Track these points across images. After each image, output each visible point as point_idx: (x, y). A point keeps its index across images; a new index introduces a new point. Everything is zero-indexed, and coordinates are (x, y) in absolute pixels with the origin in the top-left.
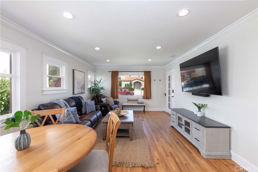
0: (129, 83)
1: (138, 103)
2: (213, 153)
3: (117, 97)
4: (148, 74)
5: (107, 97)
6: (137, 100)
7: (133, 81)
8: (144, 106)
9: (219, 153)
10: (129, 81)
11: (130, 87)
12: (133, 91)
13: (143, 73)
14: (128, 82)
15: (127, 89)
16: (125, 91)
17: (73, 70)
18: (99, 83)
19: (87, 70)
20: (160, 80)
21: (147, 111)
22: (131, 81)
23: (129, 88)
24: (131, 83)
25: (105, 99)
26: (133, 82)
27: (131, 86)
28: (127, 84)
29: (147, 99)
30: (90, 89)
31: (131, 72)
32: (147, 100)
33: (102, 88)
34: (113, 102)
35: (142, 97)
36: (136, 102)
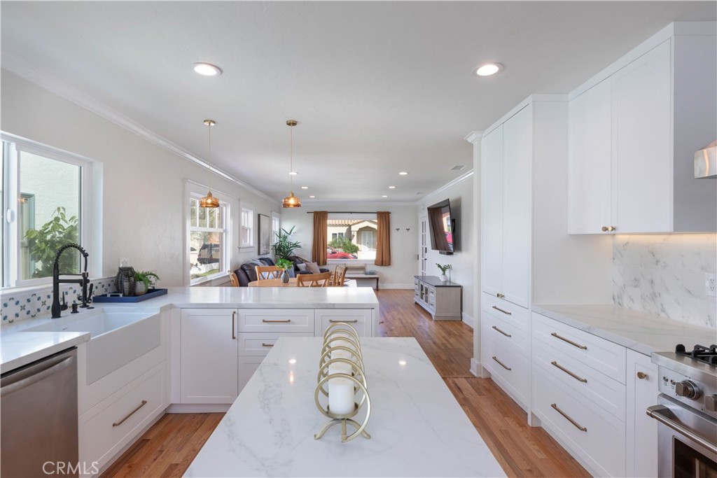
0: (344, 230)
1: (366, 274)
2: (444, 315)
3: (325, 263)
4: (384, 217)
5: (306, 261)
6: (362, 268)
7: (354, 224)
8: (377, 279)
9: (449, 314)
10: (346, 225)
11: (347, 241)
12: (355, 254)
13: (376, 215)
14: (341, 228)
15: (339, 247)
16: (333, 253)
17: (259, 215)
18: (290, 234)
19: (271, 212)
20: (408, 229)
21: (383, 290)
22: (350, 226)
23: (345, 244)
24: (349, 231)
25: (304, 265)
26: (355, 228)
27: (350, 240)
28: (337, 232)
29: (382, 265)
30: (275, 246)
31: (351, 213)
32: (382, 267)
33: (296, 245)
34: (319, 271)
35: (374, 263)
36: (362, 272)
